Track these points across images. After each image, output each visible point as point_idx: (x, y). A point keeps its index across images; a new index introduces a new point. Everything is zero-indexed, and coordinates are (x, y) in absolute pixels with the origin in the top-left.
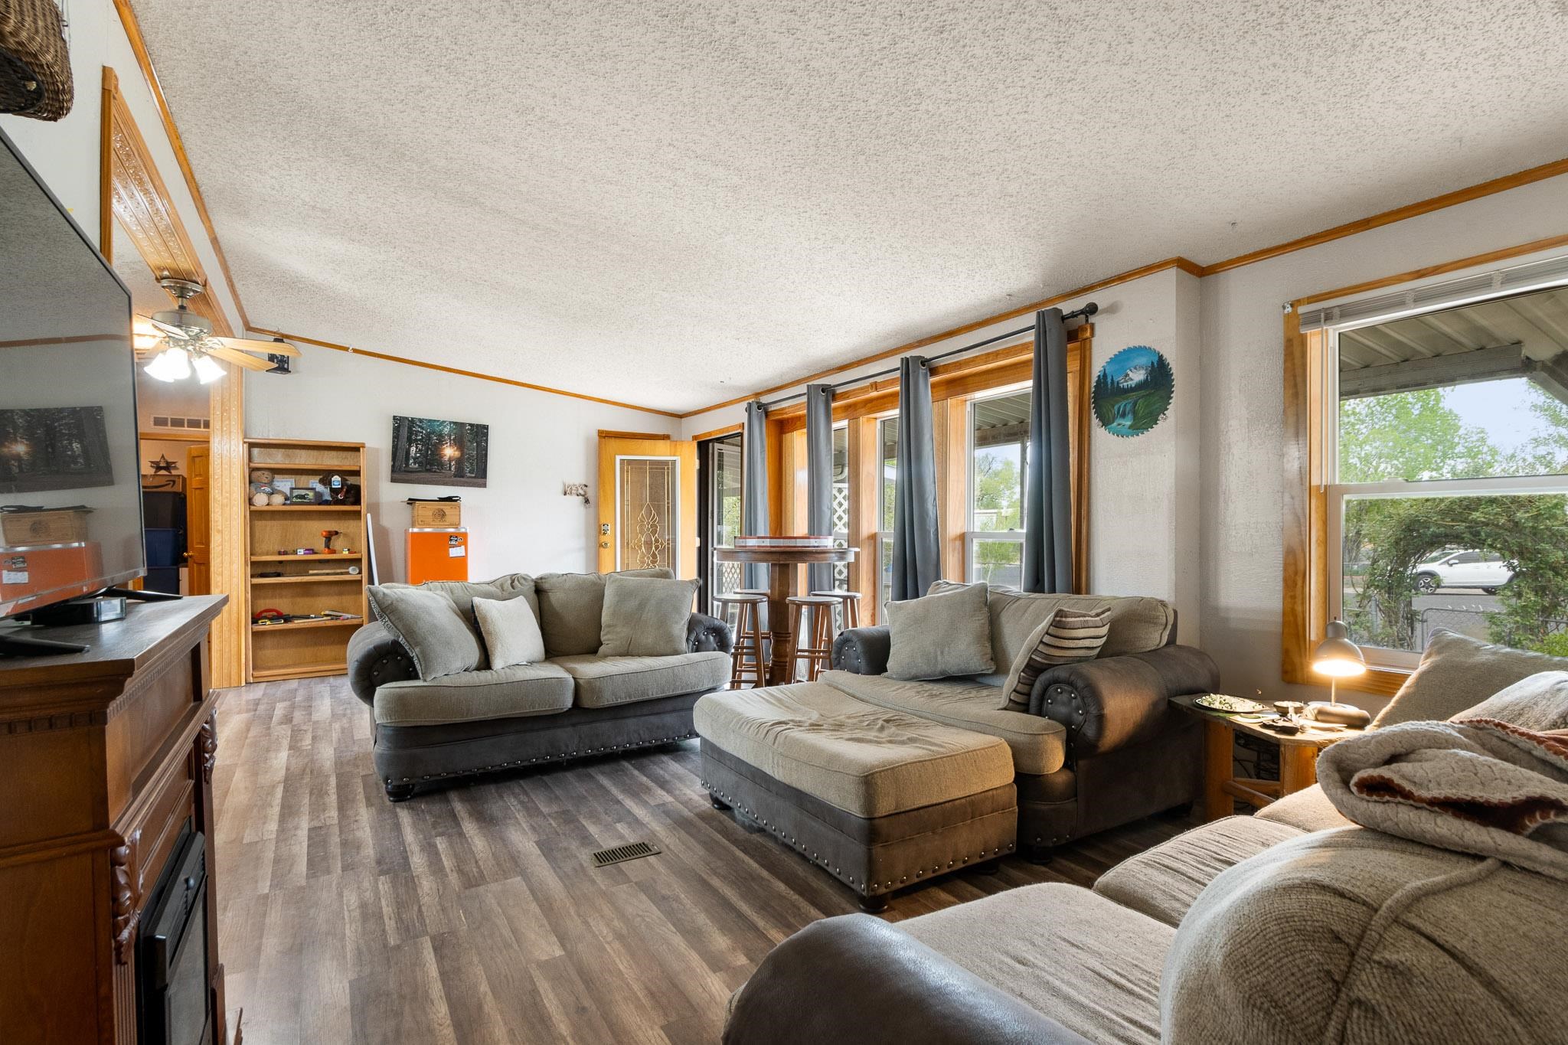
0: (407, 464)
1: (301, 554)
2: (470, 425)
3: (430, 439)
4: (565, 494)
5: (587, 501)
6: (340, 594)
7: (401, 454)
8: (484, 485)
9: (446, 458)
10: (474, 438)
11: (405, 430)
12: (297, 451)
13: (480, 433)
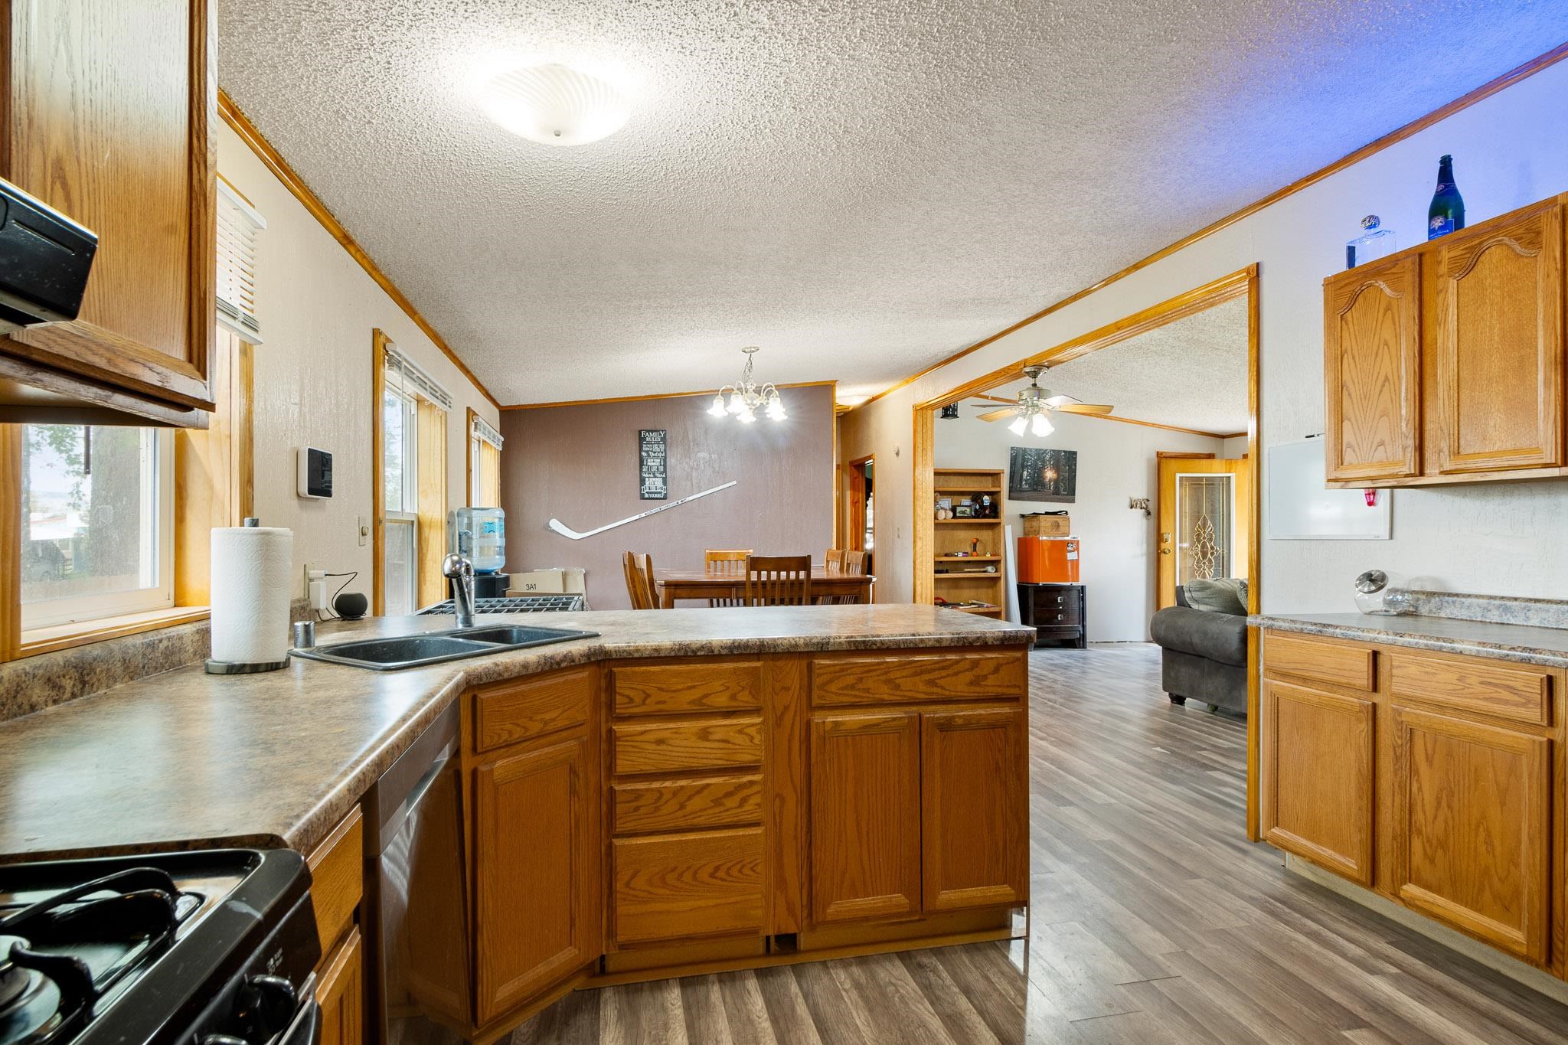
0: (1021, 485)
1: (960, 557)
2: (1064, 451)
3: (1036, 464)
4: (1132, 507)
5: (1149, 513)
6: (977, 587)
7: (1017, 477)
8: (1073, 501)
9: (1047, 480)
10: (1067, 461)
11: (1018, 458)
12: (952, 477)
13: (1071, 457)
